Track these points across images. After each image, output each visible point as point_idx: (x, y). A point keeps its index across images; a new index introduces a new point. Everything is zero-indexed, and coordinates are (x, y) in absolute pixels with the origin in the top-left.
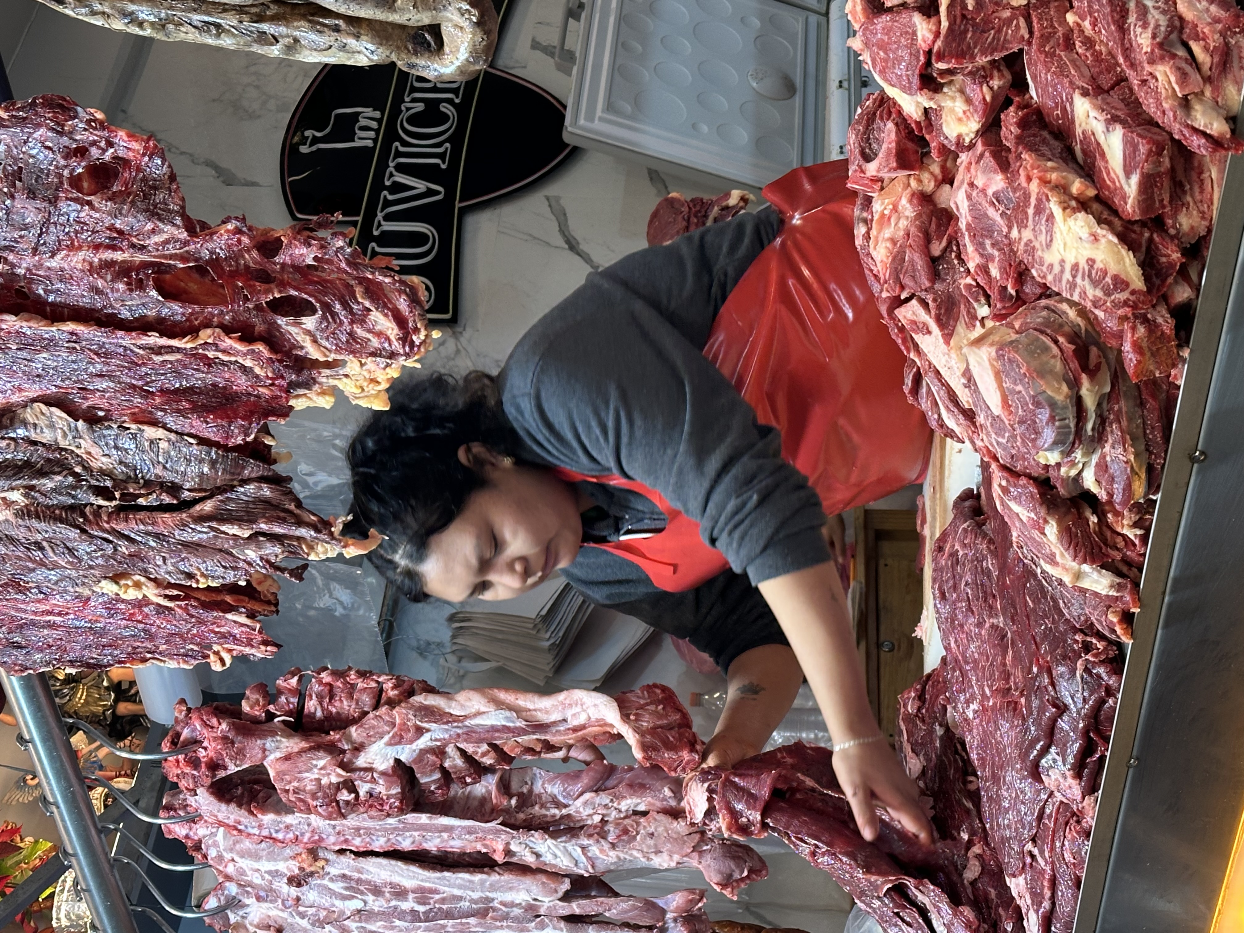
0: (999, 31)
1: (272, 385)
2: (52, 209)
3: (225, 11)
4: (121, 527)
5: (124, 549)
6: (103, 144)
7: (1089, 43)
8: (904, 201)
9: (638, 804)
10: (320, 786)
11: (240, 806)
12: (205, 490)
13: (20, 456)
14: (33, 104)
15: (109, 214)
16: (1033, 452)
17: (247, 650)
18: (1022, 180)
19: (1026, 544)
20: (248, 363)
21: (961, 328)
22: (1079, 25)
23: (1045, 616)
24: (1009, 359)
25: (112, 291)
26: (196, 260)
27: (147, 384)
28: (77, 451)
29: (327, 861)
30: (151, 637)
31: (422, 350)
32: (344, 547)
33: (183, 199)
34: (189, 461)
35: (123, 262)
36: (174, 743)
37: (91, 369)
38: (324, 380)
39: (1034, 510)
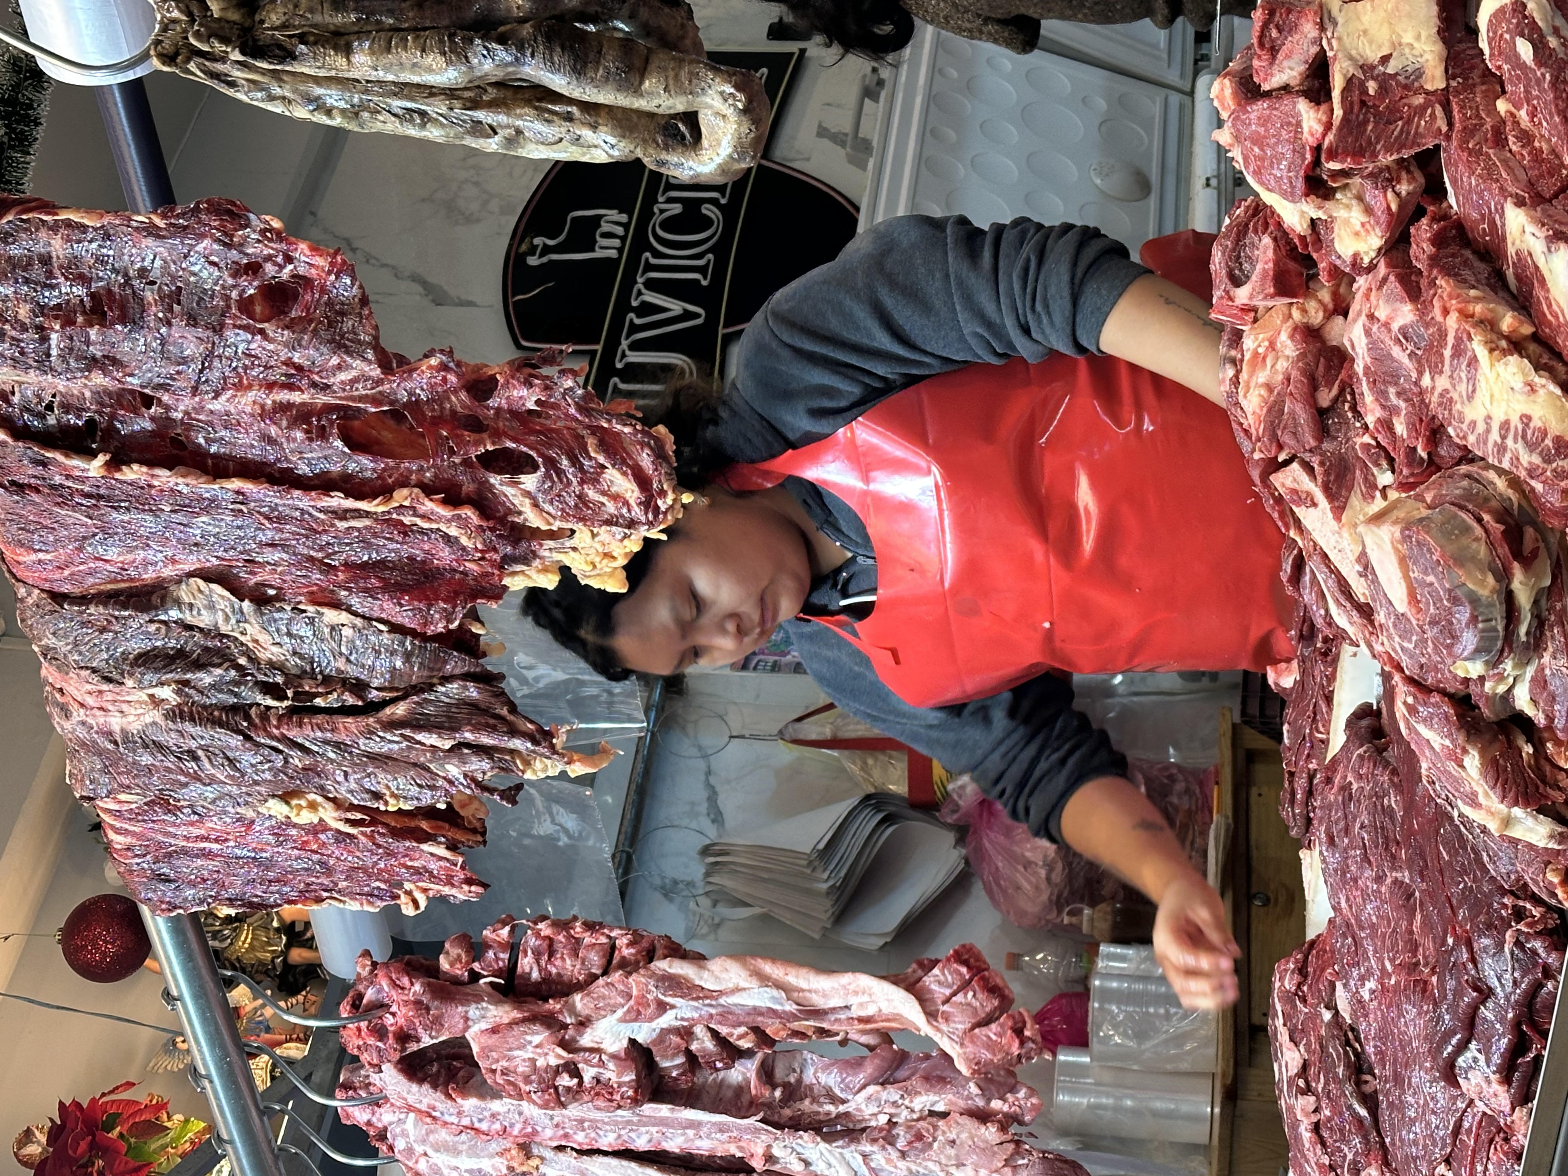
0: (1409, 122)
1: (483, 559)
2: (216, 339)
3: (432, 95)
4: (293, 733)
5: (297, 762)
6: (280, 259)
7: (1526, 138)
8: (1284, 337)
9: (936, 1102)
10: (535, 1069)
11: (435, 1087)
12: (397, 689)
13: (172, 643)
14: (196, 210)
15: (286, 345)
16: (1449, 661)
17: (447, 890)
18: (1437, 313)
19: (1439, 779)
20: (453, 531)
21: (1355, 500)
22: (1512, 115)
23: (1464, 872)
24: (1418, 542)
25: (288, 441)
26: (391, 403)
27: (328, 556)
28: (242, 638)
29: (542, 1159)
30: (329, 871)
31: (669, 517)
32: (569, 763)
33: (376, 328)
34: (378, 652)
35: (303, 404)
36: (356, 1005)
37: (261, 537)
38: (547, 554)
39: (1449, 735)
